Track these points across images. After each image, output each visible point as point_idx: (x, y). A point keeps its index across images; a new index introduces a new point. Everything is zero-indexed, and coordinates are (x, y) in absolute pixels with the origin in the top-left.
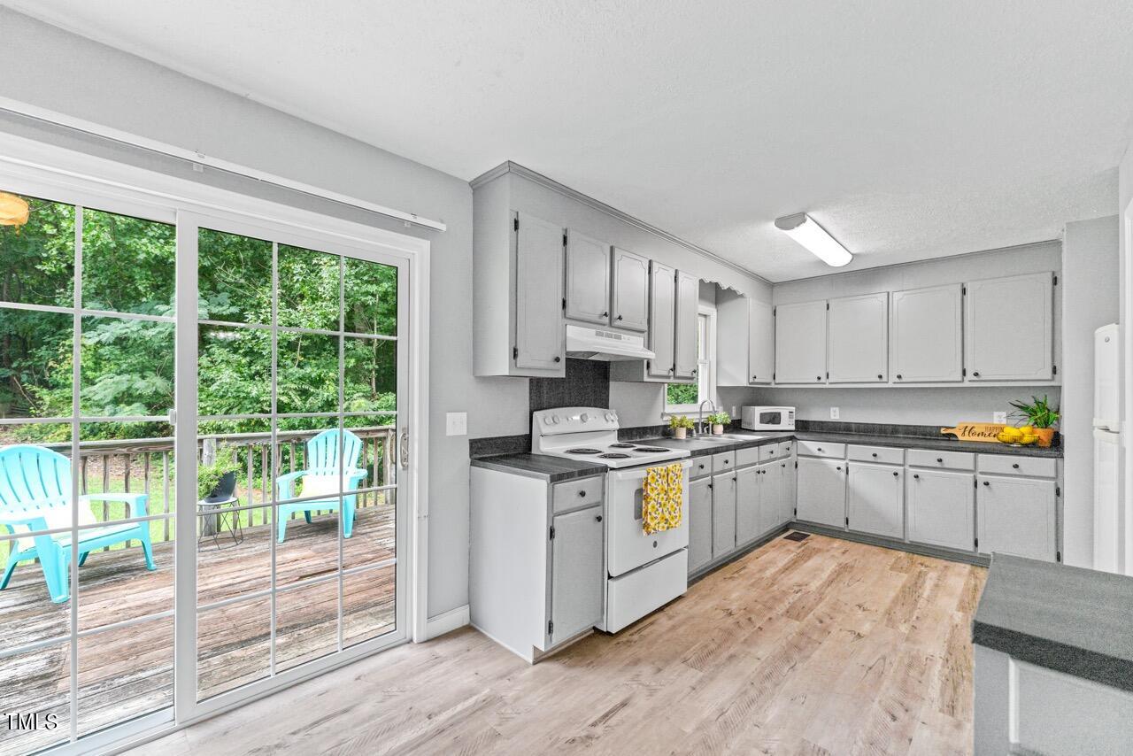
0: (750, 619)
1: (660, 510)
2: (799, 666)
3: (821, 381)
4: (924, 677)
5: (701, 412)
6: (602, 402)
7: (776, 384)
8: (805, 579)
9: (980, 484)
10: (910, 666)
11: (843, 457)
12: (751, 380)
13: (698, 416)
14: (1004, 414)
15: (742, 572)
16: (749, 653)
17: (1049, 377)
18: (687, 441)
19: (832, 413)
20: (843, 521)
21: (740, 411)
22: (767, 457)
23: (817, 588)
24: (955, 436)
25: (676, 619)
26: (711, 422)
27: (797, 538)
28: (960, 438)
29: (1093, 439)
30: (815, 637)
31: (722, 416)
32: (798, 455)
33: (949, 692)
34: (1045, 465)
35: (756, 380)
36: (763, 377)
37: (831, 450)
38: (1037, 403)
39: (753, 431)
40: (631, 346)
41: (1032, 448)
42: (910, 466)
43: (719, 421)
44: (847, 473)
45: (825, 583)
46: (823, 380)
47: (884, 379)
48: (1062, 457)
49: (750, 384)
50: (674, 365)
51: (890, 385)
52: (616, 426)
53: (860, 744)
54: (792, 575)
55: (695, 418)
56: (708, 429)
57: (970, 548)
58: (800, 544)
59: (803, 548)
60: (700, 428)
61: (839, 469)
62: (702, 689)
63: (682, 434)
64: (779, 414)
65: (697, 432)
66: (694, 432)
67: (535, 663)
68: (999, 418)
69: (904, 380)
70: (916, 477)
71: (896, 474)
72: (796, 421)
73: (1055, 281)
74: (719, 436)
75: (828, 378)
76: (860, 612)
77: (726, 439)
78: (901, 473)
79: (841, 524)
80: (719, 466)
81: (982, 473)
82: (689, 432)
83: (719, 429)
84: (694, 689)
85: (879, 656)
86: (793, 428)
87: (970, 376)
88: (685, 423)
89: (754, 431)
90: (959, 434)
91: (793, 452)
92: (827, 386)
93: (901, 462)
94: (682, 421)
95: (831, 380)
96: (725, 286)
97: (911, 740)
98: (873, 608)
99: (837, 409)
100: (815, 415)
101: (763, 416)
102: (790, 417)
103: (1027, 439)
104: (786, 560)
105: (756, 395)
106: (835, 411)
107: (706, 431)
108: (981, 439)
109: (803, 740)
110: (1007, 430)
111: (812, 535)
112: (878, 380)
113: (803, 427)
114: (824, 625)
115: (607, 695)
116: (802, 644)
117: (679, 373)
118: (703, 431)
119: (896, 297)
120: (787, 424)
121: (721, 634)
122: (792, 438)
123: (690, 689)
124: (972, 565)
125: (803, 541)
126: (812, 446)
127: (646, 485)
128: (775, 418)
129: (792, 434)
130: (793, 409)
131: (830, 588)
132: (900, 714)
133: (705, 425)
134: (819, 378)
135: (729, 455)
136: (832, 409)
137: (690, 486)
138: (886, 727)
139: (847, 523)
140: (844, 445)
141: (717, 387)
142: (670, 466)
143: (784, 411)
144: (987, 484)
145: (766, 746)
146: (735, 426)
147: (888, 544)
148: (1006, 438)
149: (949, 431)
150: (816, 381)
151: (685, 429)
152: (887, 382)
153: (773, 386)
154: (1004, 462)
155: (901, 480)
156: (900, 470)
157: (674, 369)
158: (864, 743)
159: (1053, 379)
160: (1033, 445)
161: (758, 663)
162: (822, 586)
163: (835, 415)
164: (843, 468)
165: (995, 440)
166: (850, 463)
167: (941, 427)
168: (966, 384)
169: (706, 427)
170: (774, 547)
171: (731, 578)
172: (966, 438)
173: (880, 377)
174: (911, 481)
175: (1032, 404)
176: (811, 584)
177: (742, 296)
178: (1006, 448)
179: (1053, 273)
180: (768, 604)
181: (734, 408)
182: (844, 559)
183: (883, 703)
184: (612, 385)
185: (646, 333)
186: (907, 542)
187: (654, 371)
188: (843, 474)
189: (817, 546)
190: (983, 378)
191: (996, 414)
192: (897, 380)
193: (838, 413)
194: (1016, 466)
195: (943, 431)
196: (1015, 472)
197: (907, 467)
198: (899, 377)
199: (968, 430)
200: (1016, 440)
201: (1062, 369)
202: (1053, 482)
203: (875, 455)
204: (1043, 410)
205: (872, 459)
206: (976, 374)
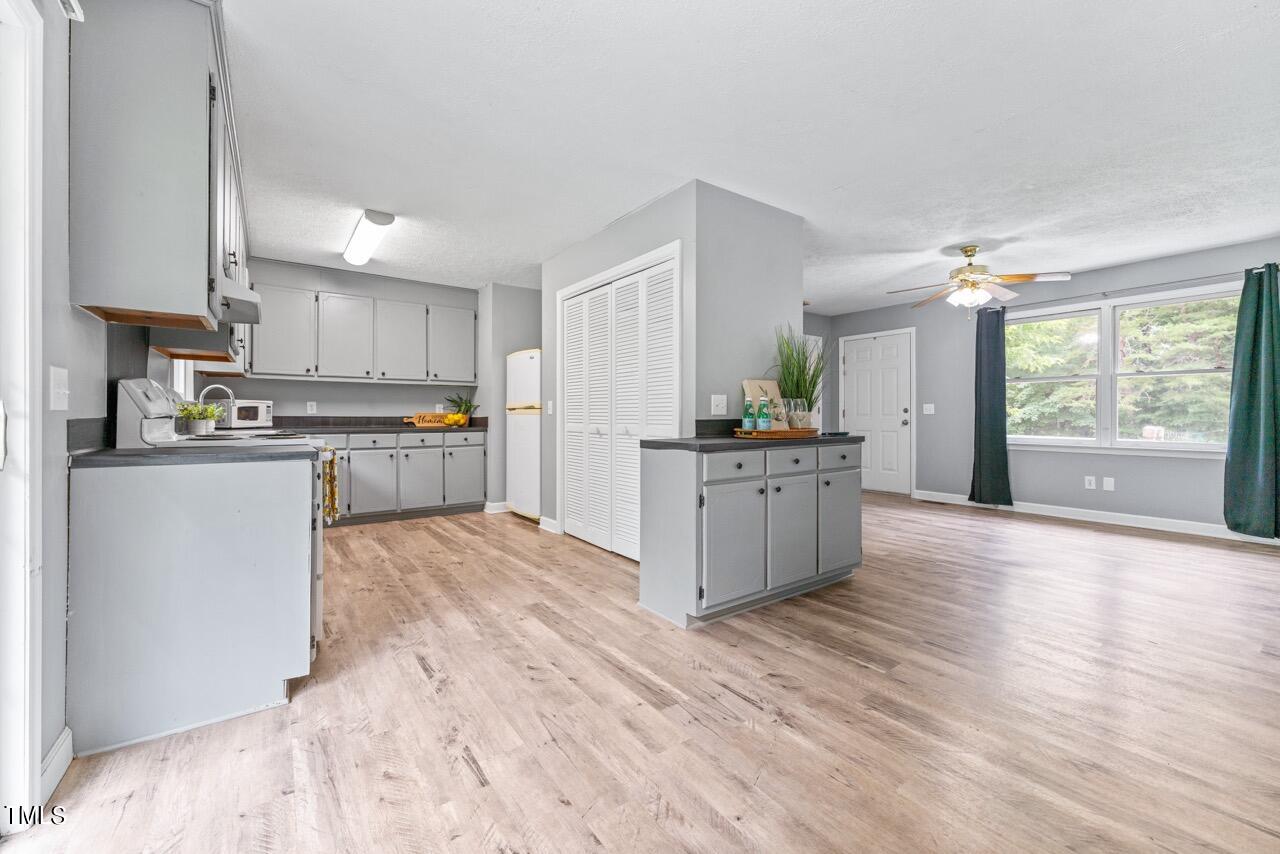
3: (310, 373)
7: (252, 373)
9: (447, 455)
11: (343, 446)
14: (441, 406)
17: (473, 380)
19: (309, 408)
20: (346, 507)
24: (413, 424)
28: (417, 425)
29: (505, 416)
34: (475, 436)
38: (460, 397)
42: (402, 448)
44: (349, 461)
46: (312, 372)
47: (370, 375)
48: (488, 431)
51: (374, 381)
57: (441, 503)
61: (343, 457)
64: (257, 408)
68: (439, 409)
69: (387, 377)
70: (407, 456)
71: (392, 456)
72: (273, 417)
73: (476, 317)
75: (317, 370)
78: (395, 455)
81: (446, 447)
86: (270, 424)
87: (432, 377)
90: (415, 421)
92: (316, 379)
93: (395, 446)
95: (321, 373)
99: (314, 404)
100: (291, 411)
101: (240, 409)
102: (268, 412)
103: (462, 422)
106: (311, 406)
108: (430, 425)
110: (449, 417)
112: (365, 375)
113: (280, 422)
120: (265, 420)
128: (249, 413)
129: (275, 431)
130: (270, 403)
134: (308, 370)
136: (308, 403)
140: (345, 435)
141: (195, 372)
143: (262, 406)
144: (450, 454)
148: (451, 422)
149: (410, 420)
150: (301, 373)
152: (371, 378)
153: (249, 376)
154: (454, 438)
155: (395, 461)
156: (393, 452)
159: (474, 382)
163: (311, 410)
164: (346, 457)
165: (442, 423)
166: (352, 452)
167: (402, 418)
168: (429, 383)
172: (421, 425)
173: (368, 372)
174: (402, 458)
175: (457, 399)
178: (448, 429)
179: (475, 312)
186: (399, 511)
188: (345, 463)
190: (439, 378)
191: (437, 406)
192: (381, 377)
193: (315, 408)
194: (466, 439)
195: (405, 420)
196: (465, 443)
197: (398, 449)
198: (383, 374)
199: (422, 418)
200: (456, 423)
201: (479, 376)
202: (482, 447)
203: (374, 442)
204: (463, 402)
205: (371, 445)
206: (435, 375)
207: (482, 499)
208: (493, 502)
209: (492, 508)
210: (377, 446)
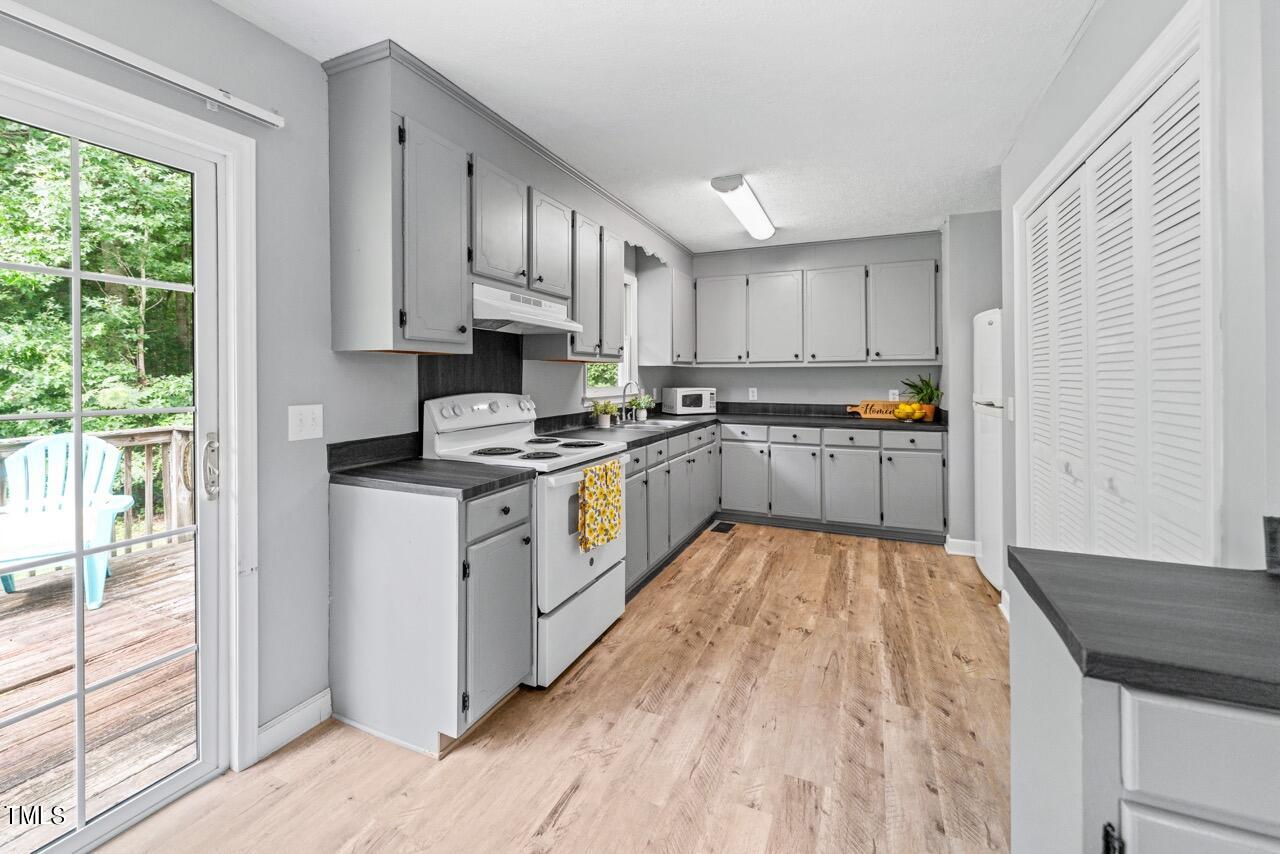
0: (698, 634)
1: (599, 518)
2: (760, 681)
3: (741, 360)
4: (874, 667)
5: (624, 396)
6: (514, 386)
7: (697, 363)
8: (742, 576)
9: (884, 460)
10: (859, 657)
11: (765, 439)
12: (675, 360)
13: (621, 401)
14: (897, 392)
15: (679, 576)
16: (707, 677)
17: (933, 357)
18: (611, 431)
19: (751, 394)
20: (767, 506)
21: (661, 394)
22: (695, 443)
23: (756, 584)
24: (858, 414)
25: (618, 650)
26: (634, 407)
27: (723, 529)
28: (863, 416)
29: (974, 414)
30: (767, 643)
31: (645, 400)
32: (722, 440)
33: (899, 678)
34: (928, 438)
35: (680, 359)
36: (686, 357)
37: (754, 432)
38: (922, 381)
39: (674, 416)
40: (552, 315)
41: (919, 423)
42: (827, 446)
43: (643, 405)
44: (770, 455)
45: (761, 576)
46: (744, 359)
47: (800, 359)
48: (947, 431)
49: (674, 363)
50: (601, 341)
51: (805, 364)
52: (533, 416)
53: (840, 763)
54: (728, 573)
55: (617, 403)
56: (631, 416)
57: (877, 522)
58: (727, 535)
59: (732, 540)
60: (624, 414)
61: (762, 452)
62: (665, 738)
63: (606, 422)
64: (701, 395)
65: (621, 418)
66: (618, 419)
67: (442, 758)
68: (893, 396)
69: (817, 359)
70: (832, 456)
71: (814, 455)
72: (717, 403)
73: (937, 269)
74: (643, 422)
75: (748, 356)
76: (801, 605)
77: (651, 426)
78: (818, 454)
79: (764, 509)
80: (653, 458)
81: (886, 449)
82: (613, 419)
83: (643, 414)
84: (656, 741)
85: (829, 654)
86: (714, 410)
87: (873, 356)
88: (609, 410)
89: (677, 415)
90: (861, 412)
91: (717, 437)
92: (747, 365)
93: (818, 443)
94: (606, 406)
95: (751, 359)
96: (649, 251)
97: (882, 745)
98: (812, 599)
99: (755, 390)
100: (735, 397)
101: (685, 397)
102: (712, 399)
103: (918, 415)
104: (719, 557)
105: (676, 375)
106: (753, 392)
107: (629, 418)
108: (880, 416)
109: (786, 777)
110: (902, 406)
111: (737, 525)
112: (794, 359)
113: (724, 409)
114: (772, 626)
115: (550, 780)
116: (758, 653)
117: (606, 350)
118: (627, 418)
119: (809, 275)
120: (708, 406)
121: (672, 659)
122: (716, 422)
123: (651, 742)
124: (879, 538)
125: (731, 532)
126: (735, 429)
127: (583, 489)
128: (696, 401)
129: (713, 417)
130: (714, 390)
131: (767, 582)
132: (866, 716)
133: (628, 410)
134: (740, 357)
135: (661, 444)
136: (751, 389)
137: (627, 484)
138: (858, 735)
139: (770, 508)
140: (766, 427)
141: (639, 367)
142: (608, 463)
143: (706, 393)
144: (890, 459)
145: (750, 797)
146: (656, 412)
147: (807, 526)
148: (901, 415)
149: (854, 409)
150: (737, 360)
151: (609, 416)
152: (802, 362)
153: (694, 365)
154: (900, 438)
155: (818, 460)
156: (816, 449)
157: (600, 346)
158: (843, 762)
159: (936, 361)
160: (920, 421)
161: (718, 689)
162: (759, 581)
163: (753, 396)
164: (766, 451)
165: (891, 416)
166: (772, 446)
167: (846, 406)
168: (870, 364)
169: (629, 412)
170: (704, 542)
171: (669, 585)
172: (868, 416)
173: (797, 356)
174: (827, 459)
175: (919, 383)
176: (749, 581)
177: (664, 265)
178: (899, 424)
179: (936, 261)
180: (713, 612)
181: (655, 390)
182: (774, 547)
183: (848, 707)
184: (526, 363)
185: (570, 301)
186: (824, 521)
187: (579, 347)
188: (766, 457)
189: (745, 536)
190: (884, 358)
191: (891, 392)
192: (811, 359)
193: (756, 394)
194: (913, 441)
195: (849, 409)
196: (911, 446)
197: (823, 447)
198: (813, 356)
199: (869, 407)
200: (908, 417)
201: (943, 350)
202: (940, 454)
203: (795, 436)
204: (927, 388)
205: (792, 440)
206: (878, 354)
207: (940, 528)
208: (952, 537)
209: (954, 546)
210: (799, 441)
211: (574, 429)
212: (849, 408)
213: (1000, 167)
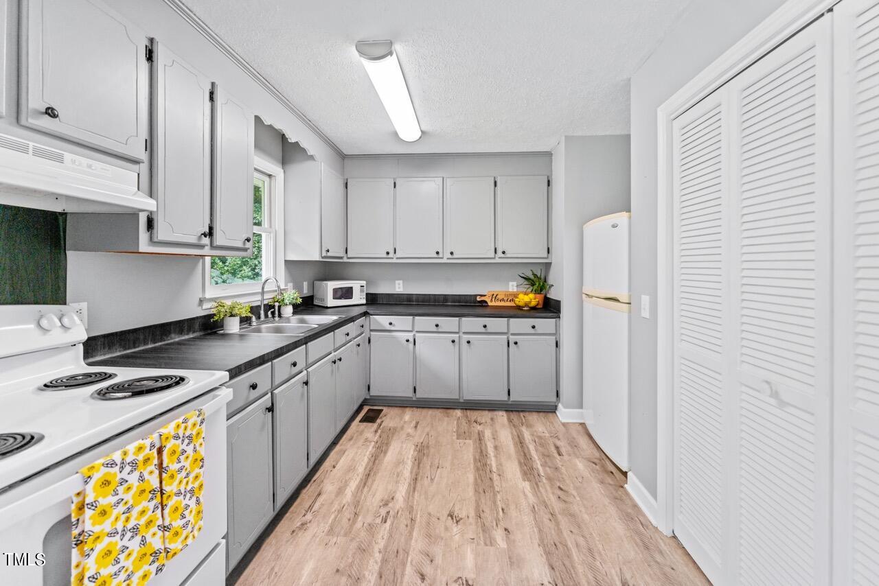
3: (389, 256)
5: (263, 293)
7: (348, 258)
9: (511, 344)
11: (411, 329)
12: (324, 254)
13: (259, 297)
14: (515, 284)
17: (546, 256)
18: (242, 336)
19: (397, 286)
20: (412, 390)
21: (312, 286)
22: (344, 339)
23: (405, 499)
24: (486, 302)
26: (277, 304)
27: (371, 418)
28: (490, 304)
29: (582, 302)
31: (291, 295)
32: (371, 330)
34: (545, 324)
35: (329, 254)
36: (336, 251)
37: (401, 322)
38: (535, 275)
39: (323, 309)
41: (533, 311)
42: (464, 333)
43: (287, 301)
44: (415, 344)
46: (391, 255)
47: (441, 255)
48: (559, 317)
49: (322, 258)
50: (211, 227)
51: (444, 261)
54: (374, 488)
55: (256, 300)
56: (273, 313)
57: (506, 398)
59: (380, 432)
60: (262, 312)
61: (408, 341)
63: (233, 326)
64: (352, 288)
65: (259, 317)
66: (254, 319)
68: (512, 287)
69: (455, 256)
70: (469, 342)
71: (453, 341)
72: (367, 295)
73: (549, 183)
74: (288, 320)
75: (395, 253)
76: (455, 529)
77: (295, 325)
78: (457, 340)
79: (410, 394)
80: (282, 374)
81: (513, 334)
82: (245, 320)
83: (288, 311)
86: (364, 301)
87: (500, 254)
88: (236, 311)
89: (327, 308)
90: (488, 300)
91: (366, 329)
92: (394, 261)
93: (457, 330)
94: (232, 308)
95: (398, 255)
96: (292, 138)
98: (465, 514)
99: (401, 282)
100: (383, 289)
101: (335, 291)
102: (362, 291)
103: (533, 304)
105: (329, 269)
106: (399, 284)
107: (270, 315)
108: (502, 304)
110: (521, 296)
111: (384, 411)
112: (436, 256)
113: (372, 299)
117: (219, 239)
118: (266, 316)
119: (449, 182)
120: (359, 298)
122: (365, 314)
124: (506, 410)
126: (383, 320)
128: (347, 293)
129: (363, 309)
130: (364, 283)
131: (416, 494)
133: (269, 307)
134: (388, 253)
135: (298, 354)
136: (397, 282)
137: (230, 429)
139: (415, 392)
140: (411, 317)
141: (285, 261)
143: (356, 285)
144: (516, 343)
146: (307, 305)
147: (447, 405)
148: (521, 304)
149: (483, 298)
150: (385, 256)
151: (237, 319)
152: (442, 258)
153: (345, 260)
155: (457, 345)
156: (455, 337)
157: (210, 233)
159: (547, 258)
160: (534, 308)
163: (399, 288)
164: (411, 340)
165: (512, 304)
166: (418, 335)
167: (476, 296)
168: (497, 260)
169: (271, 309)
172: (493, 304)
173: (438, 253)
174: (464, 345)
175: (532, 277)
177: (312, 158)
178: (521, 312)
179: (548, 177)
181: (305, 284)
182: (420, 436)
184: (75, 256)
185: (145, 166)
186: (461, 401)
187: (165, 234)
188: (411, 345)
189: (392, 424)
190: (508, 256)
191: (511, 283)
192: (450, 256)
193: (401, 285)
194: (533, 327)
195: (478, 299)
196: (532, 331)
197: (461, 334)
198: (452, 253)
199: (494, 297)
200: (526, 305)
201: (553, 250)
202: (554, 337)
203: (437, 326)
204: (538, 281)
205: (435, 329)
206: (504, 253)
207: (554, 399)
208: (566, 407)
209: (565, 414)
210: (440, 330)
211: (186, 337)
212: (478, 297)
213: (629, 80)
